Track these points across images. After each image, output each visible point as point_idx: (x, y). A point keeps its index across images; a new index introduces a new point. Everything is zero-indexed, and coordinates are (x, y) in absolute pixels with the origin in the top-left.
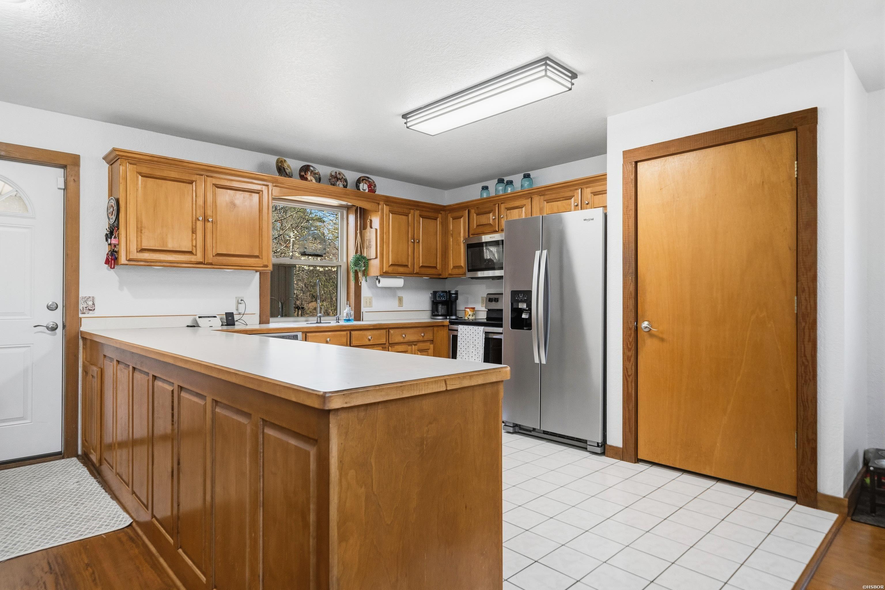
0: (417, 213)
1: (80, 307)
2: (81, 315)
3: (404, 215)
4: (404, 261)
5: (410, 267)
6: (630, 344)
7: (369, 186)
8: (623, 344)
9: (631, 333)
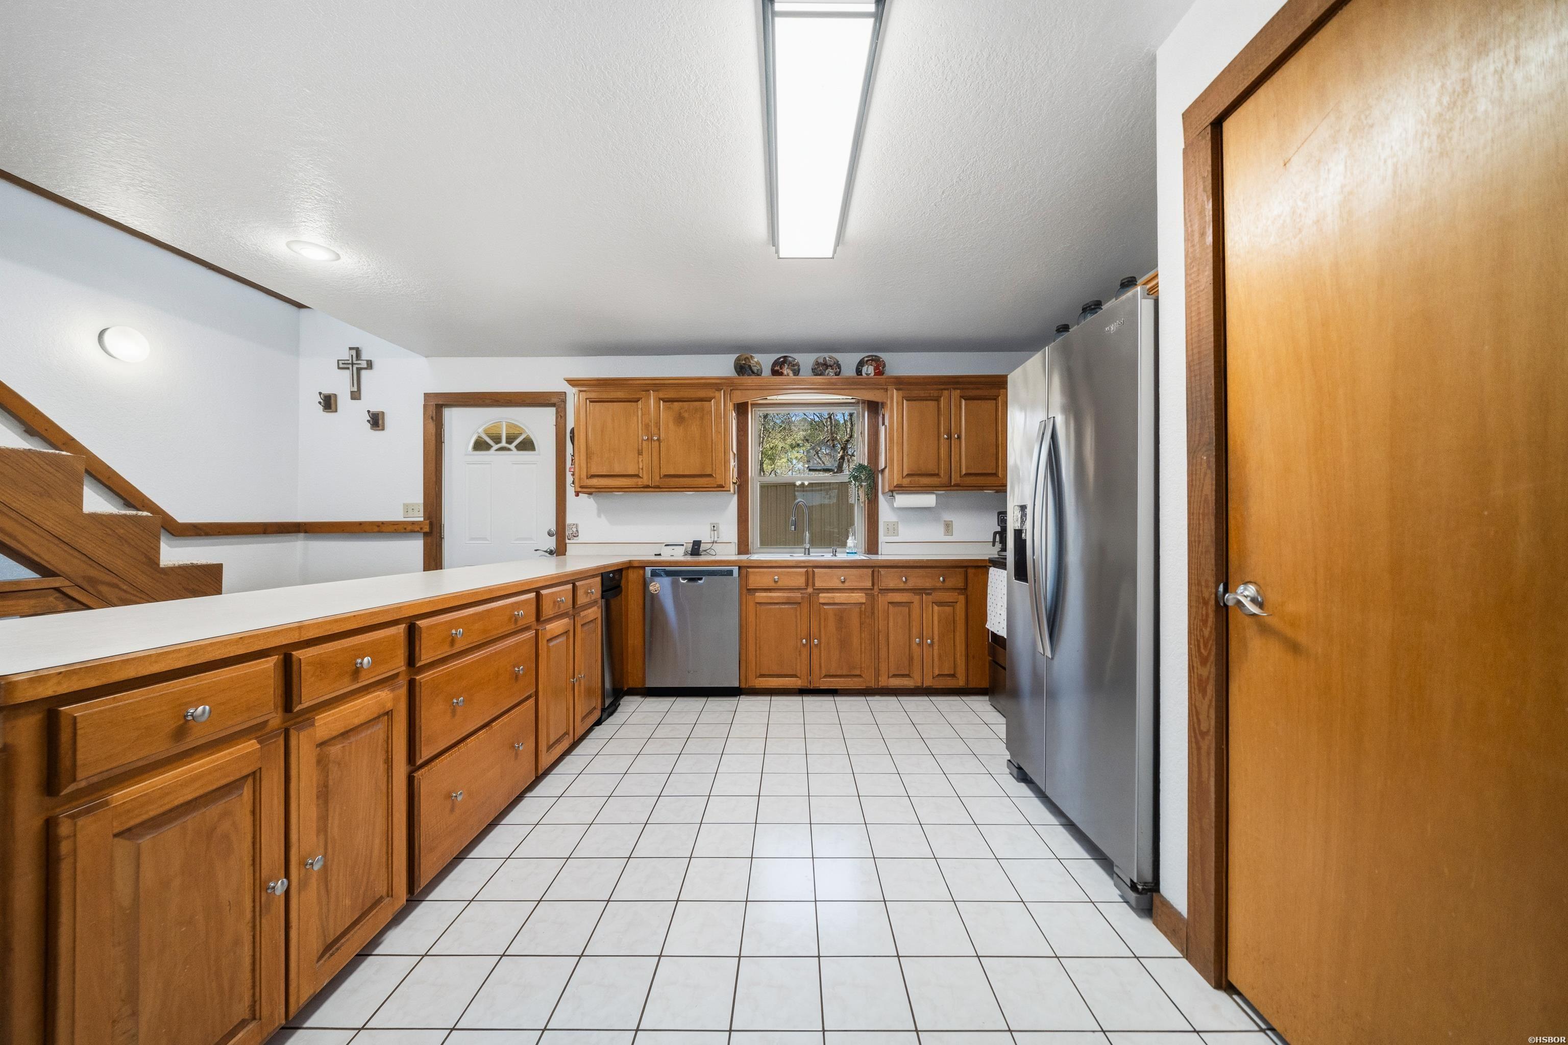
0: (956, 393)
1: (567, 534)
2: (567, 541)
3: (932, 400)
4: (931, 467)
5: (942, 476)
6: (1205, 645)
7: (876, 368)
8: (1189, 643)
9: (1207, 615)
